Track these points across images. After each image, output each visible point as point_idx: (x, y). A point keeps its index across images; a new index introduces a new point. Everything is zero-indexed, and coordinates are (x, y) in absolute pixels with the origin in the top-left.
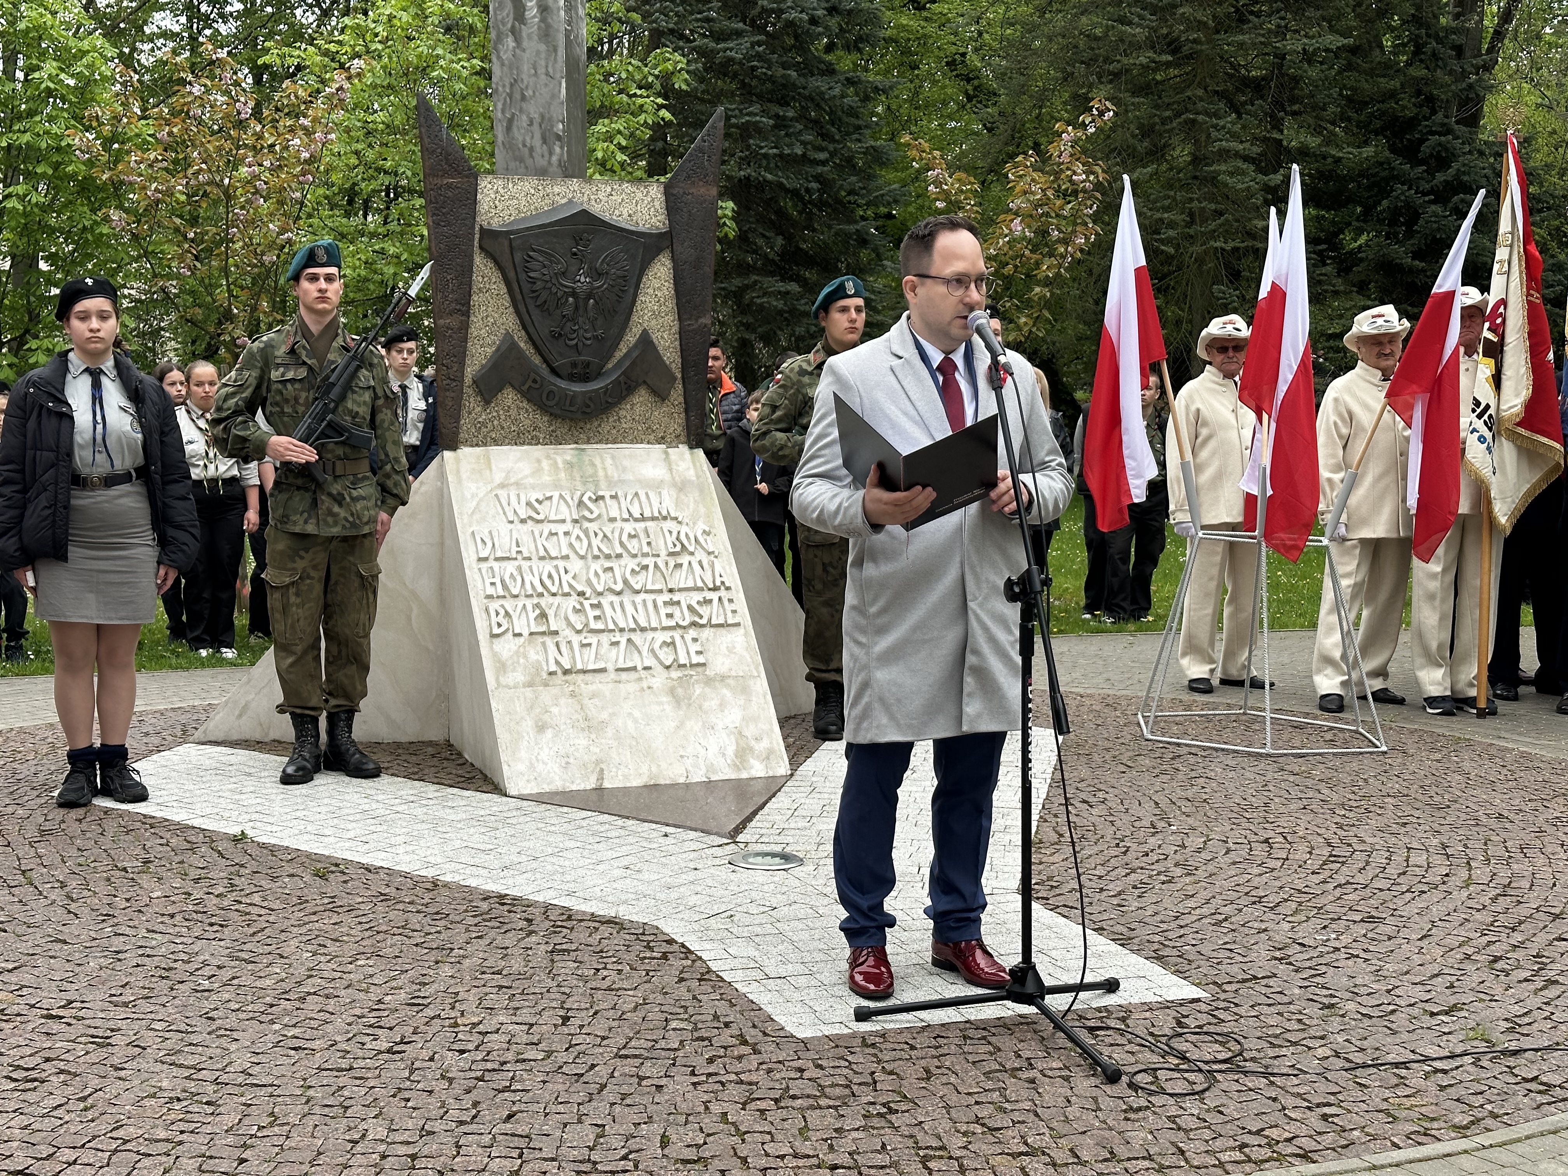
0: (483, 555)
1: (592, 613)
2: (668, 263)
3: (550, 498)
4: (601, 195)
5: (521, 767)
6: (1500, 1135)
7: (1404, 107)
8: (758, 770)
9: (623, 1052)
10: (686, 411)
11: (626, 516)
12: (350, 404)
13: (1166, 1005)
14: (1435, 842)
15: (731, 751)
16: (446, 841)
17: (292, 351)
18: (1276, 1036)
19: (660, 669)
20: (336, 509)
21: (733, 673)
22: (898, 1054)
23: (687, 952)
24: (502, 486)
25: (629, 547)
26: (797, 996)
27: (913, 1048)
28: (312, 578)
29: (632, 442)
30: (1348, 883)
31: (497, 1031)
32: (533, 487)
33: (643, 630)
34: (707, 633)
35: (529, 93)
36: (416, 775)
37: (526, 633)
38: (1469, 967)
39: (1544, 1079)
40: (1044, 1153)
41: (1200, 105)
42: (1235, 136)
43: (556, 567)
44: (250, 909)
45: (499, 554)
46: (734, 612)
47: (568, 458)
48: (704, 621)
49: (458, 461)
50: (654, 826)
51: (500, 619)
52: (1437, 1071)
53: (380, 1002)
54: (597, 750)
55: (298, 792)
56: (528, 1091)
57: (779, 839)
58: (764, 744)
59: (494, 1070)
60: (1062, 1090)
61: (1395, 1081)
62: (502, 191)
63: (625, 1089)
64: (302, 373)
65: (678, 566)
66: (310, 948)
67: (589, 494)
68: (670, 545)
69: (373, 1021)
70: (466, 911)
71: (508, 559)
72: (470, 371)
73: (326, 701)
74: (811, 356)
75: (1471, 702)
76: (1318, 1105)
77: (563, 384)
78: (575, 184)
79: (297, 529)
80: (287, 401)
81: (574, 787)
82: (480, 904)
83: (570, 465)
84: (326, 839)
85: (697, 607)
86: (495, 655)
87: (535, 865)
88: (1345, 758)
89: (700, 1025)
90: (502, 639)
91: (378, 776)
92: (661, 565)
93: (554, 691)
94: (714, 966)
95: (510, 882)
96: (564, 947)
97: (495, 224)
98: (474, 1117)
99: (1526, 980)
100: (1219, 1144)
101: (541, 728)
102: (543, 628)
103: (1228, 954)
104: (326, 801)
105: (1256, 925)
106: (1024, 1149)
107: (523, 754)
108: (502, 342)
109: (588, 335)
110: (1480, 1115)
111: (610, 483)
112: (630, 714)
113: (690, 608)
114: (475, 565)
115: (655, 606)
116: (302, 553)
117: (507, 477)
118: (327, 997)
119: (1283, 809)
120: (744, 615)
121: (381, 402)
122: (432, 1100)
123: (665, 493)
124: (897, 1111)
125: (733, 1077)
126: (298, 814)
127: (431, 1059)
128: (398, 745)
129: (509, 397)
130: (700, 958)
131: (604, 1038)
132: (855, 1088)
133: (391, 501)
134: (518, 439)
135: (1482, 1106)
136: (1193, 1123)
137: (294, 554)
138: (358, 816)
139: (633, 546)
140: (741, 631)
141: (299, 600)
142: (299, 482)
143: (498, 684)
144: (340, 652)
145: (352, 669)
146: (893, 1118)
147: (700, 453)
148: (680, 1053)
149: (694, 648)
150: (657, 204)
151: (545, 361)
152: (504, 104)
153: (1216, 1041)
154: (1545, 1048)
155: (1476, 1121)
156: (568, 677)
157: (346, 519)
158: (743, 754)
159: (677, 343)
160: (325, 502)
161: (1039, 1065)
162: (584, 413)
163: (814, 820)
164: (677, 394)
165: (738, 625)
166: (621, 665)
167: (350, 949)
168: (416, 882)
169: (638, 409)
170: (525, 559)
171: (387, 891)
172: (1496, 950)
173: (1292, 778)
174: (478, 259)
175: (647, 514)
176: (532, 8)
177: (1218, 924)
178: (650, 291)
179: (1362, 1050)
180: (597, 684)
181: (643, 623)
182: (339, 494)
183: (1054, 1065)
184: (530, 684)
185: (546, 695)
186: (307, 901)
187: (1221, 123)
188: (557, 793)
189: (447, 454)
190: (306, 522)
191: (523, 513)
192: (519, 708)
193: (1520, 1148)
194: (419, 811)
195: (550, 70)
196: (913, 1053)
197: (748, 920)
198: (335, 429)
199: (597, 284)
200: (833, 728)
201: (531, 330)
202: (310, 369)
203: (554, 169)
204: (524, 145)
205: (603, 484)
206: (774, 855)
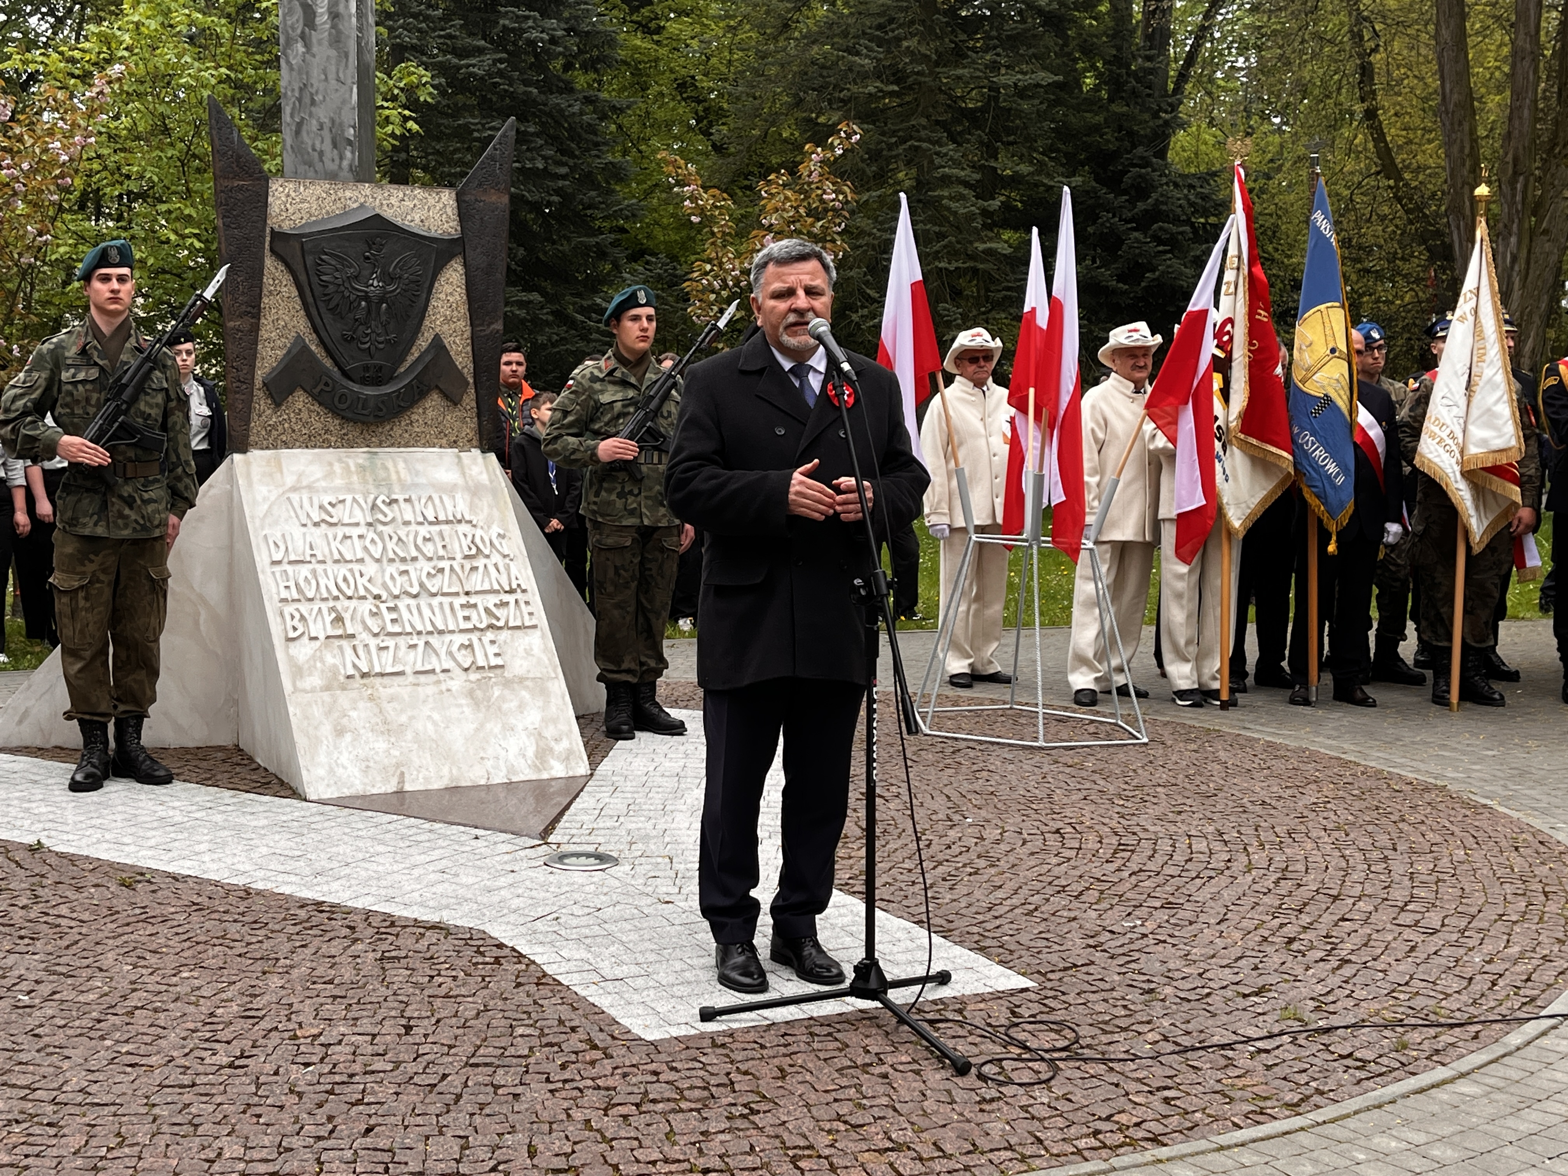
0: (277, 557)
1: (388, 616)
2: (460, 268)
3: (343, 501)
4: (393, 200)
5: (321, 772)
6: (1330, 1112)
7: (1108, 141)
8: (558, 770)
9: (472, 1061)
10: (479, 416)
11: (421, 519)
12: (142, 406)
13: (998, 996)
14: (1211, 829)
15: (531, 752)
16: (252, 848)
17: (83, 352)
18: (1106, 1023)
19: (457, 671)
20: (127, 511)
21: (531, 675)
22: (750, 1054)
23: (520, 957)
24: (294, 489)
25: (425, 550)
26: (636, 997)
27: (763, 1047)
28: (102, 582)
29: (424, 446)
30: (1141, 870)
31: (340, 1043)
32: (325, 491)
33: (441, 632)
34: (505, 635)
35: (318, 98)
36: (208, 780)
37: (322, 637)
38: (1269, 949)
39: (1358, 1054)
40: (909, 1148)
41: (923, 133)
42: (957, 164)
43: (351, 571)
44: (59, 921)
45: (293, 558)
46: (531, 614)
47: (361, 461)
48: (501, 623)
49: (248, 464)
50: (462, 828)
51: (296, 622)
52: (1260, 1051)
53: (212, 1015)
54: (397, 753)
55: (89, 800)
56: (382, 1103)
57: (592, 839)
58: (565, 744)
59: (343, 1083)
60: (914, 1084)
61: (1223, 1062)
62: (293, 194)
63: (482, 1098)
64: (94, 373)
65: (474, 569)
66: (129, 960)
67: (382, 497)
68: (466, 549)
69: (208, 1035)
70: (285, 919)
71: (302, 562)
72: (260, 375)
73: (115, 707)
74: (602, 363)
75: (1215, 694)
76: (1158, 1089)
77: (356, 388)
78: (367, 189)
79: (87, 532)
80: (78, 402)
81: (375, 791)
82: (298, 912)
83: (362, 468)
84: (126, 848)
85: (494, 609)
86: (291, 659)
87: (347, 871)
88: (1111, 750)
89: (546, 1031)
90: (297, 643)
91: (169, 782)
92: (457, 568)
93: (353, 694)
94: (549, 970)
95: (325, 888)
96: (393, 954)
97: (286, 227)
98: (332, 1132)
99: (1322, 960)
100: (1073, 1130)
101: (340, 732)
102: (340, 632)
103: (1045, 943)
104: (120, 808)
105: (1065, 914)
106: (889, 1145)
107: (322, 758)
108: (293, 345)
109: (381, 339)
110: (1308, 1093)
111: (404, 487)
112: (429, 717)
113: (487, 610)
114: (269, 570)
115: (452, 608)
116: (92, 557)
117: (299, 480)
118: (156, 1010)
119: (1065, 801)
120: (541, 618)
121: (173, 404)
122: (282, 1115)
123: (458, 496)
124: (758, 1112)
125: (589, 1083)
126: (94, 822)
127: (276, 1073)
128: (186, 750)
129: (300, 400)
130: (534, 962)
131: (450, 1047)
132: (713, 1089)
133: (181, 504)
134: (310, 441)
135: (1307, 1084)
136: (1045, 1112)
137: (82, 557)
138: (155, 824)
139: (429, 549)
140: (537, 633)
141: (88, 605)
142: (89, 484)
143: (296, 690)
144: (128, 657)
145: (142, 675)
146: (756, 1118)
147: (492, 457)
148: (532, 1060)
149: (492, 650)
150: (449, 210)
151: (336, 363)
152: (293, 109)
153: (1051, 1030)
154: (1353, 1026)
155: (1305, 1099)
156: (365, 681)
157: (136, 521)
158: (543, 754)
159: (469, 348)
160: (116, 504)
161: (889, 1059)
162: (376, 416)
163: (622, 819)
164: (469, 399)
165: (535, 627)
166: (419, 667)
167: (171, 962)
168: (229, 890)
169: (430, 414)
170: (319, 562)
171: (199, 900)
172: (1290, 931)
173: (1068, 770)
174: (269, 262)
175: (442, 517)
176: (322, 14)
177: (1030, 913)
178: (442, 296)
179: (1188, 1033)
180: (395, 687)
181: (441, 626)
182: (130, 496)
183: (904, 1059)
184: (327, 688)
185: (344, 699)
186: (118, 912)
187: (944, 150)
188: (357, 797)
189: (237, 457)
190: (96, 524)
191: (316, 517)
192: (317, 712)
193: (1351, 1123)
194: (219, 818)
195: (341, 75)
196: (765, 1052)
197: (575, 922)
198: (126, 430)
199: (390, 288)
200: (625, 727)
201: (323, 334)
202: (102, 369)
203: (345, 173)
204: (314, 150)
205: (396, 488)
206: (588, 855)
